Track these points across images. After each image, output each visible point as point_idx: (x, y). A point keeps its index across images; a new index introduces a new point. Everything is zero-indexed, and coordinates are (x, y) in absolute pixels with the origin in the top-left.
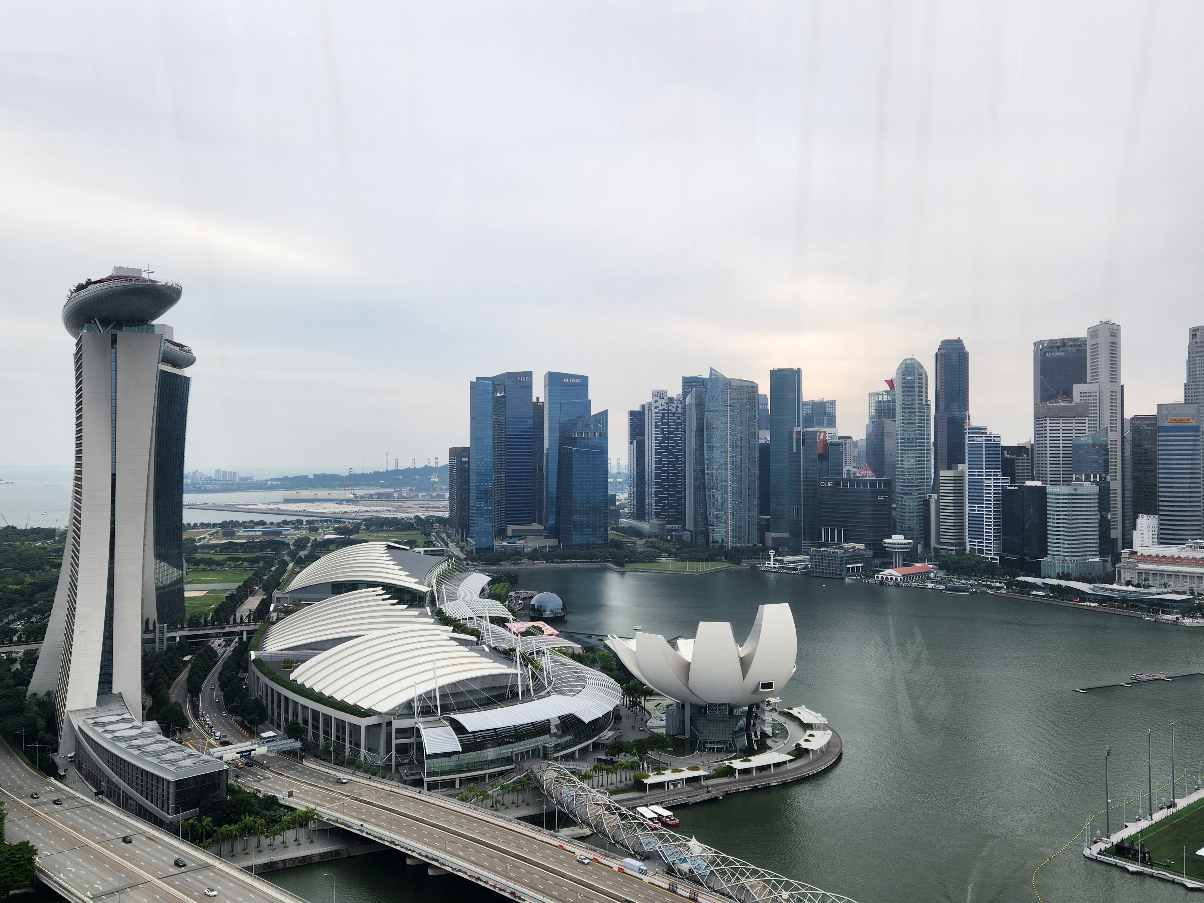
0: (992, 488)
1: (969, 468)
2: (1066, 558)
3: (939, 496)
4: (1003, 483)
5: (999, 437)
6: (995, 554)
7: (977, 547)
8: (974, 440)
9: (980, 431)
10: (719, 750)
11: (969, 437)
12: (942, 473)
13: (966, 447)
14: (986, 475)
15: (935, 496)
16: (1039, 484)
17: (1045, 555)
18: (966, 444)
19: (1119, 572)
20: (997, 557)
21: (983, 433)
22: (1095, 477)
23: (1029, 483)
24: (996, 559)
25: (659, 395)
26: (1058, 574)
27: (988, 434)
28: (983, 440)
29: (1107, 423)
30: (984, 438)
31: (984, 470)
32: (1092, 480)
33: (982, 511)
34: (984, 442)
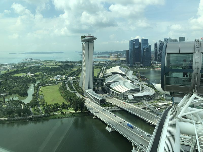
10: (169, 100)
25: (160, 41)
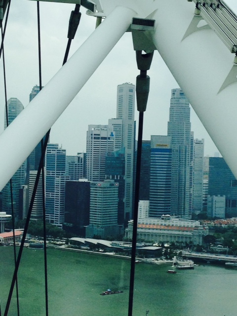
0: (60, 183)
1: (47, 170)
2: (99, 225)
3: (28, 187)
4: (66, 179)
5: (65, 151)
6: (60, 223)
7: (50, 219)
8: (50, 153)
9: (55, 147)
11: (48, 150)
12: (31, 172)
13: (46, 157)
14: (57, 175)
15: (26, 187)
16: (86, 180)
17: (88, 223)
18: (46, 155)
19: (127, 233)
20: (61, 225)
21: (56, 148)
22: (117, 177)
23: (80, 180)
24: (60, 226)
26: (95, 235)
27: (59, 149)
28: (55, 153)
29: (126, 144)
30: (56, 152)
31: (55, 171)
32: (115, 178)
33: (54, 196)
34: (56, 154)
